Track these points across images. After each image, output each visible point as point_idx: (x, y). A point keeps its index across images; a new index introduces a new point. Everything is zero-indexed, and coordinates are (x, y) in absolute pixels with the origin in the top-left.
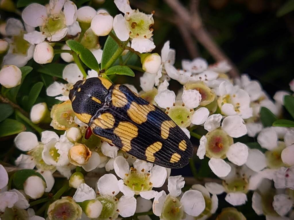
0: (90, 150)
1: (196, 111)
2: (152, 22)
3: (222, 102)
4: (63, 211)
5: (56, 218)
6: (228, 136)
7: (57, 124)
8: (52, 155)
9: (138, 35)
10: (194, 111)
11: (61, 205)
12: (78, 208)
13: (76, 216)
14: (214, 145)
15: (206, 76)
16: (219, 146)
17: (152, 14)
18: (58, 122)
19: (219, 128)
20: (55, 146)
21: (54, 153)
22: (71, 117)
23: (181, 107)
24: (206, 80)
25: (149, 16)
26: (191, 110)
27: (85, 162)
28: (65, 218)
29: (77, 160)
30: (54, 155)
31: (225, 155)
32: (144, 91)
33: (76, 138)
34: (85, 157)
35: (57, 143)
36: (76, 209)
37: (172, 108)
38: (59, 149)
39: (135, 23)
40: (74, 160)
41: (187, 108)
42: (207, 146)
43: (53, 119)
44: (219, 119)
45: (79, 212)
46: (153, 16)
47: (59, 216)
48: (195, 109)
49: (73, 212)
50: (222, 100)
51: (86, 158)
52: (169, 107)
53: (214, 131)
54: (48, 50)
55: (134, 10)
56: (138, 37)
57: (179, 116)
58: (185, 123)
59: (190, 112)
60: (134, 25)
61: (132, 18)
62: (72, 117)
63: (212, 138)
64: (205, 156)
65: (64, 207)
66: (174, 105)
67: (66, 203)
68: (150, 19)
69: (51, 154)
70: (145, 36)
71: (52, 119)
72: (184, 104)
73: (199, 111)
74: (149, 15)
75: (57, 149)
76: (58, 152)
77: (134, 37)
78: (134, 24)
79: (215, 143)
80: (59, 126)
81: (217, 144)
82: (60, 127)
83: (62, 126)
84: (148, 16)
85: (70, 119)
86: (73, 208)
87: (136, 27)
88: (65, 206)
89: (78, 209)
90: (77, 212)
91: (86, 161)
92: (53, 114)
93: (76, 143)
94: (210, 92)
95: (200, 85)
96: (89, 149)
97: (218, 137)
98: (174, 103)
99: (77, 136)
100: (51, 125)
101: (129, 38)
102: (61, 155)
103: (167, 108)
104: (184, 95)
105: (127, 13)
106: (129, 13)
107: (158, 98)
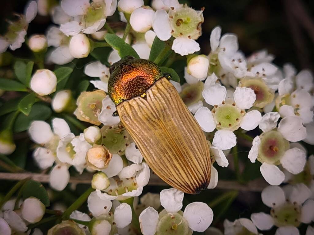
1: (247, 114)
2: (202, 19)
3: (280, 102)
6: (284, 139)
7: (82, 114)
8: (69, 151)
9: (181, 34)
10: (245, 112)
14: (268, 149)
16: (274, 150)
17: (202, 11)
18: (83, 111)
19: (275, 129)
21: (70, 149)
22: (98, 109)
23: (231, 106)
24: (264, 75)
25: (199, 13)
26: (242, 112)
27: (105, 165)
29: (95, 164)
30: (70, 152)
31: (279, 161)
32: (188, 84)
33: (95, 138)
34: (105, 160)
35: (74, 139)
37: (221, 106)
38: (75, 146)
39: (181, 20)
40: (92, 164)
41: (238, 108)
42: (260, 149)
43: (79, 107)
44: (276, 119)
46: (203, 13)
48: (247, 111)
50: (280, 99)
51: (105, 161)
52: (217, 105)
53: (268, 132)
55: (182, 5)
56: (182, 36)
57: (227, 116)
58: (232, 126)
59: (241, 114)
60: (179, 22)
61: (178, 14)
62: (100, 110)
63: (266, 140)
64: (256, 160)
66: (223, 103)
67: (67, 227)
68: (199, 16)
69: (67, 150)
70: (189, 37)
71: (77, 107)
72: (235, 104)
73: (250, 113)
74: (199, 11)
75: (73, 146)
76: (74, 149)
77: (178, 37)
78: (180, 21)
79: (269, 146)
80: (84, 116)
81: (271, 148)
82: (84, 118)
83: (86, 117)
84: (197, 12)
85: (97, 112)
87: (182, 25)
91: (106, 164)
92: (79, 101)
93: (95, 145)
94: (269, 91)
96: (109, 151)
97: (273, 139)
98: (223, 101)
100: (75, 113)
101: (170, 36)
102: (77, 153)
103: (215, 105)
104: (237, 92)
105: (171, 8)
106: (173, 8)
107: (207, 92)
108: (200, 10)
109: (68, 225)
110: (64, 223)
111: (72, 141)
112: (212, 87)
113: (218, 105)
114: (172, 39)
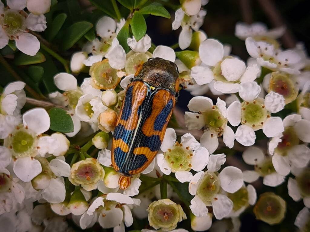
4: (87, 171)
5: (79, 176)
7: (96, 83)
8: (87, 110)
11: (85, 166)
12: (102, 170)
13: (99, 178)
18: (96, 80)
21: (88, 108)
28: (89, 179)
35: (92, 100)
36: (99, 170)
38: (93, 106)
43: (92, 76)
45: (102, 174)
47: (82, 176)
49: (97, 173)
62: (111, 77)
65: (88, 168)
67: (90, 164)
69: (85, 110)
75: (91, 106)
76: (92, 109)
82: (98, 86)
83: (100, 85)
85: (109, 79)
86: (96, 170)
88: (89, 166)
89: (101, 171)
90: (100, 174)
92: (91, 71)
102: (94, 112)
109: (92, 162)
110: (88, 160)
111: (90, 102)
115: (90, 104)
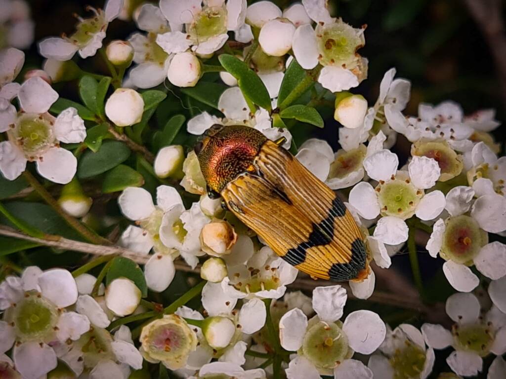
0: (235, 232)
1: (427, 195)
2: (362, 41)
3: (474, 176)
4: (166, 337)
5: (156, 347)
6: (481, 229)
7: (191, 184)
8: (177, 232)
9: (333, 61)
10: (423, 193)
11: (163, 329)
12: (191, 334)
13: (188, 347)
14: (456, 241)
15: (452, 130)
16: (464, 242)
17: (363, 30)
18: (193, 180)
19: (467, 212)
20: (181, 218)
21: (179, 228)
24: (452, 137)
25: (358, 32)
26: (418, 193)
27: (226, 250)
28: (168, 349)
29: (212, 247)
30: (179, 232)
31: (472, 261)
32: (343, 150)
33: (215, 209)
34: (227, 242)
35: (184, 213)
36: (187, 335)
37: (389, 182)
38: (186, 222)
39: (333, 41)
40: (209, 246)
41: (414, 186)
42: (444, 240)
43: (186, 174)
44: (468, 197)
45: (192, 340)
46: (365, 32)
47: (161, 345)
49: (183, 339)
50: (475, 172)
51: (227, 245)
53: (457, 216)
54: (191, 67)
55: (335, 19)
56: (333, 64)
57: (398, 198)
59: (417, 196)
60: (329, 44)
61: (329, 31)
63: (453, 228)
64: (438, 255)
65: (168, 332)
66: (393, 178)
67: (170, 325)
68: (359, 36)
69: (174, 231)
70: (344, 65)
72: (410, 180)
73: (431, 195)
74: (358, 29)
75: (183, 222)
76: (185, 227)
77: (327, 65)
78: (331, 43)
79: (457, 236)
80: (195, 187)
81: (460, 240)
82: (195, 189)
83: (199, 187)
84: (356, 31)
86: (182, 334)
87: (334, 48)
88: (169, 329)
89: (190, 336)
90: (190, 341)
91: (228, 249)
92: (186, 166)
93: (214, 219)
94: (456, 159)
95: (439, 146)
96: (233, 230)
97: (465, 228)
98: (393, 175)
99: (217, 207)
101: (317, 64)
102: (188, 232)
103: (380, 181)
104: (413, 163)
105: (320, 22)
106: (322, 24)
107: (370, 160)
108: (361, 28)
109: (173, 322)
110: (167, 318)
111: (181, 216)
112: (378, 155)
113: (385, 181)
114: (319, 67)
115: (181, 221)
